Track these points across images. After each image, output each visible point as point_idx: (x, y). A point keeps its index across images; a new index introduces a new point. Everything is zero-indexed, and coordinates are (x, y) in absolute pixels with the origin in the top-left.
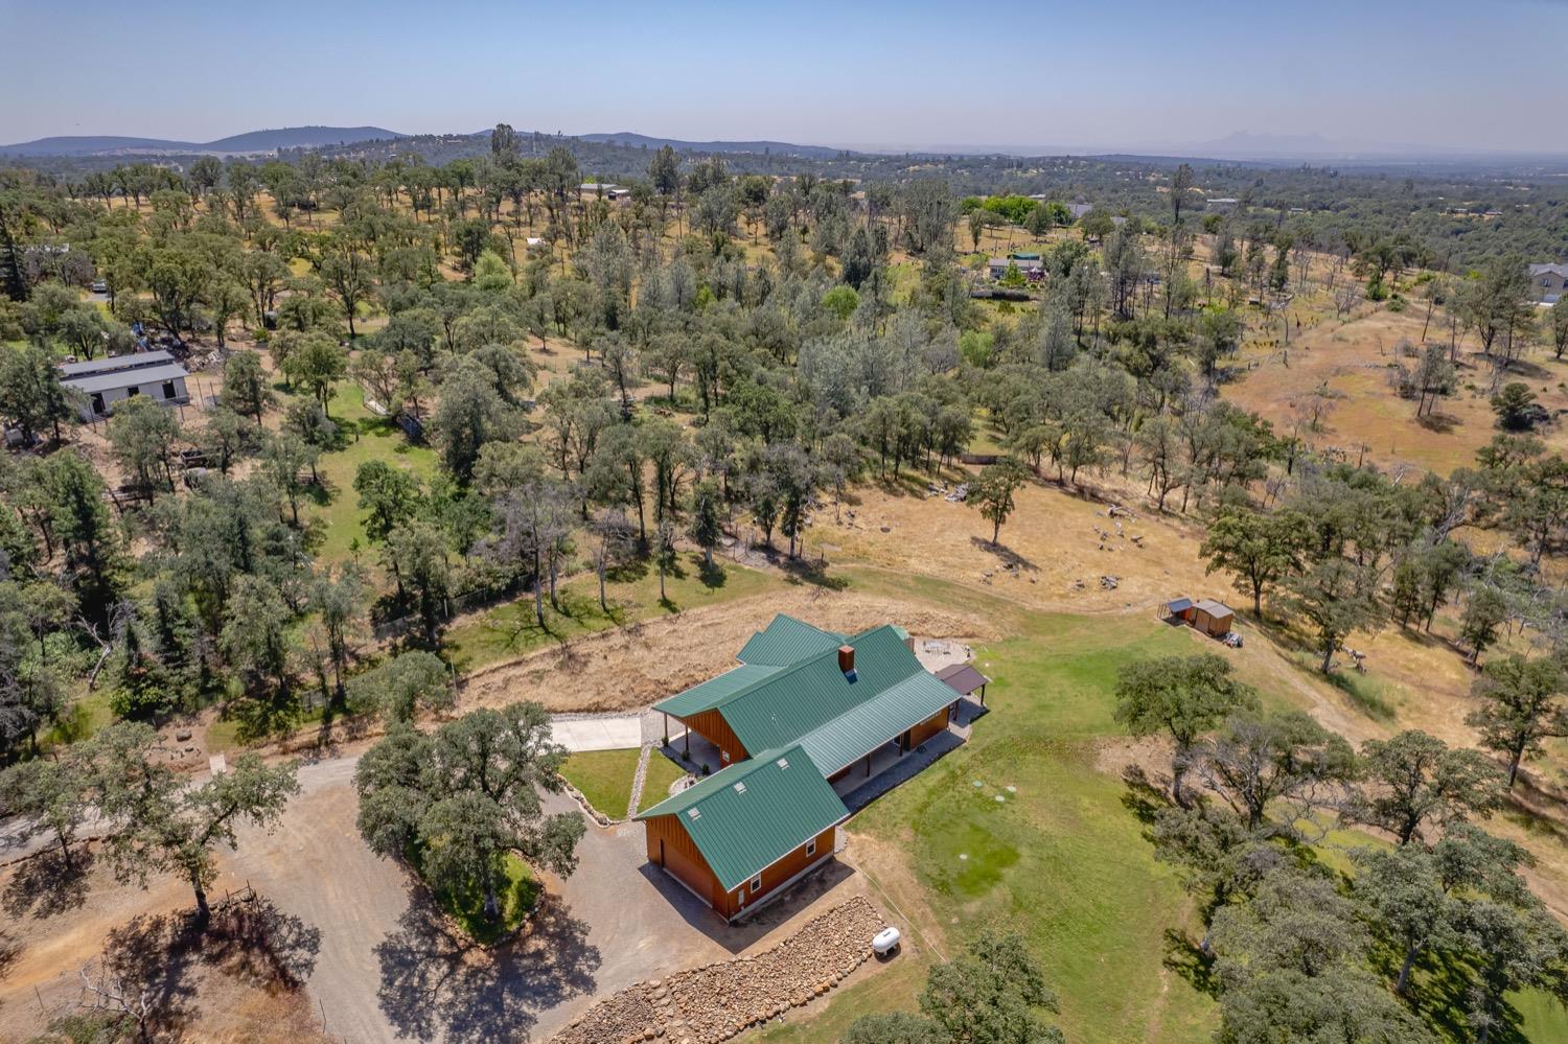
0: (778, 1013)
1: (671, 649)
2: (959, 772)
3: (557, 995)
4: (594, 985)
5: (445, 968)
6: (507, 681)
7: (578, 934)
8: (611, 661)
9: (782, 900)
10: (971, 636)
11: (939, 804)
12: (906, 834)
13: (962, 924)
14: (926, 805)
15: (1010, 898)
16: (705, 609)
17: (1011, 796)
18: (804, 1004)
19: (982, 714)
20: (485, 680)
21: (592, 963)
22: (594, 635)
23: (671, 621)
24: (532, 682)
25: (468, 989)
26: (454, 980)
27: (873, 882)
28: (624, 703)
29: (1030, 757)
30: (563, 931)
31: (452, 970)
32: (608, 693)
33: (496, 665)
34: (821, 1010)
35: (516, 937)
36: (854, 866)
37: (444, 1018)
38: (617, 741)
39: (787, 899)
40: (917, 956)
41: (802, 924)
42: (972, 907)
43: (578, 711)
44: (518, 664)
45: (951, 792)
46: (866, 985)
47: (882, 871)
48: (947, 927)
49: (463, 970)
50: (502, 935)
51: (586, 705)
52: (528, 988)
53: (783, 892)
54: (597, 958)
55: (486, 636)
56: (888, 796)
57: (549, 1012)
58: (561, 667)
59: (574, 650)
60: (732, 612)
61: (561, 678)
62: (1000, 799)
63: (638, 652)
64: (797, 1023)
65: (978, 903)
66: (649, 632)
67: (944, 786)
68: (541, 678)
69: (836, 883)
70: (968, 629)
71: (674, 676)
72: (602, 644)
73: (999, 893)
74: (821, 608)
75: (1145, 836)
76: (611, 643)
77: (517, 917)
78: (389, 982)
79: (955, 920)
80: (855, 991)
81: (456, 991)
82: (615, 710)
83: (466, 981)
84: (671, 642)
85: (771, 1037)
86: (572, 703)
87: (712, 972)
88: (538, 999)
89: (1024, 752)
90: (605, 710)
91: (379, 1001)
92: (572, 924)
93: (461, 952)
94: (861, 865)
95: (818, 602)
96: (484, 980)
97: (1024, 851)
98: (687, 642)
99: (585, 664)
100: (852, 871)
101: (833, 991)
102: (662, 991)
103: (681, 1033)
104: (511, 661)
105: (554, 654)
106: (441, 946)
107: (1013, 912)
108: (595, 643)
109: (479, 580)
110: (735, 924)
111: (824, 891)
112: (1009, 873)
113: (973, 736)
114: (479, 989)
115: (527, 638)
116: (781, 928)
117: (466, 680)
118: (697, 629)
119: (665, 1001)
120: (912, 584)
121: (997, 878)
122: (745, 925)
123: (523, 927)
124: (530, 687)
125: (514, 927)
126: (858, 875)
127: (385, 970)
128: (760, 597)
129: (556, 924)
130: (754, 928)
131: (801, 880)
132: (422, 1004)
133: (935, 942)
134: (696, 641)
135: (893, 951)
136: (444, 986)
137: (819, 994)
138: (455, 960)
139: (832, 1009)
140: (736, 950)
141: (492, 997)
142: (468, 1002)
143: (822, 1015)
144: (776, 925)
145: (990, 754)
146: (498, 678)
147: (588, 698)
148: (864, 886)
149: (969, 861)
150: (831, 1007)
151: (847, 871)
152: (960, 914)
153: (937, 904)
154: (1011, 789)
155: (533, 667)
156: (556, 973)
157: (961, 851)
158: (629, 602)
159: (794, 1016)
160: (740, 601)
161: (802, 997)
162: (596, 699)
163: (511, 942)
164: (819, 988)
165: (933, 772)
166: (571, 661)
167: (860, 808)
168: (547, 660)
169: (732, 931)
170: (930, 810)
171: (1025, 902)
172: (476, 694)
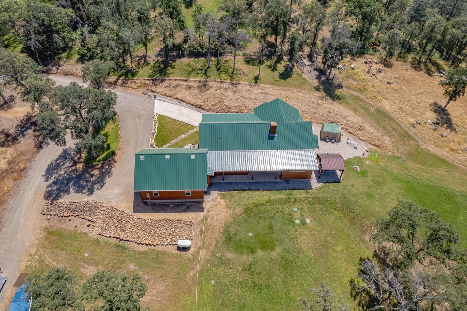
0: (128, 241)
1: (242, 96)
2: (292, 200)
3: (82, 191)
4: (92, 194)
5: (71, 165)
6: (178, 85)
7: (107, 176)
8: (217, 92)
9: (169, 205)
10: (377, 146)
11: (268, 207)
12: (239, 211)
13: (220, 258)
14: (262, 205)
15: (248, 263)
16: (268, 86)
17: (303, 223)
18: (139, 244)
19: (335, 182)
20: (171, 82)
21: (99, 187)
22: (219, 80)
23: (251, 86)
24: (185, 89)
25: (68, 174)
26: (69, 169)
27: (205, 219)
28: (210, 109)
29: (336, 213)
30: (105, 173)
31: (72, 166)
32: (207, 103)
33: (178, 78)
34: (141, 250)
35: (93, 167)
36: (205, 210)
37: (55, 178)
38: (191, 121)
39: (171, 206)
40: (191, 257)
41: (164, 218)
42: (229, 255)
43: (193, 105)
44: (185, 81)
45: (279, 206)
46: (164, 253)
47: (212, 218)
48: (213, 255)
49: (73, 168)
50: (90, 164)
51: (196, 104)
52: (79, 183)
53: (172, 203)
54: (102, 187)
55: (186, 68)
56: (250, 192)
57: (75, 194)
58: (199, 87)
59: (208, 83)
60: (279, 91)
61: (196, 91)
62: (297, 222)
63: (230, 93)
64: (130, 248)
65: (234, 256)
66: (239, 87)
67: (279, 202)
68: (189, 89)
69: (192, 212)
70: (378, 142)
71: (235, 107)
72: (219, 85)
73: (247, 258)
74: (318, 104)
75: (351, 282)
76: (222, 86)
77: (99, 161)
78: (57, 160)
79: (218, 255)
80: (158, 252)
81: (65, 172)
82: (206, 110)
83: (70, 172)
84: (245, 94)
85: (118, 246)
86: (193, 101)
87: (122, 213)
88: (77, 188)
89: (336, 209)
90: (202, 109)
91: (49, 163)
92: (110, 171)
93: (79, 162)
94: (208, 211)
95: (320, 102)
96: (74, 174)
97: (278, 250)
98: (251, 96)
99: (208, 90)
100: (203, 211)
101: (153, 247)
102: (104, 209)
103: (97, 225)
104: (183, 79)
105: (200, 82)
106: (76, 158)
107: (243, 269)
108: (217, 83)
109: (196, 46)
110: (146, 203)
111: (185, 211)
112: (260, 253)
113: (318, 189)
114: (70, 176)
115: (197, 73)
116: (157, 214)
117: (165, 80)
118: (258, 93)
119: (102, 212)
120: (372, 110)
121: (253, 252)
122: (148, 205)
123: (98, 165)
124: (184, 90)
125: (95, 163)
126: (202, 215)
127: (60, 156)
128: (296, 89)
129: (106, 170)
130: (149, 208)
131: (182, 202)
132: (56, 171)
133: (203, 257)
134: (254, 97)
135: (185, 249)
136: (65, 170)
137: (147, 245)
138: (75, 163)
139: (145, 253)
140: (135, 211)
141: (69, 180)
142: (64, 177)
143: (139, 252)
144: (157, 212)
145: (317, 200)
146: (175, 83)
147: (199, 102)
148: (200, 219)
149: (250, 237)
150: (145, 251)
151: (202, 210)
152: (223, 254)
153: (220, 244)
154: (308, 221)
155: (190, 84)
156: (89, 184)
157: (252, 232)
158: (244, 73)
159: (131, 245)
160: (286, 88)
161: (140, 241)
162: (202, 104)
163: (91, 167)
164: (147, 243)
165: (281, 193)
166: (204, 86)
167: (235, 190)
168: (196, 83)
169: (142, 204)
170: (261, 208)
171: (253, 270)
172: (165, 85)
